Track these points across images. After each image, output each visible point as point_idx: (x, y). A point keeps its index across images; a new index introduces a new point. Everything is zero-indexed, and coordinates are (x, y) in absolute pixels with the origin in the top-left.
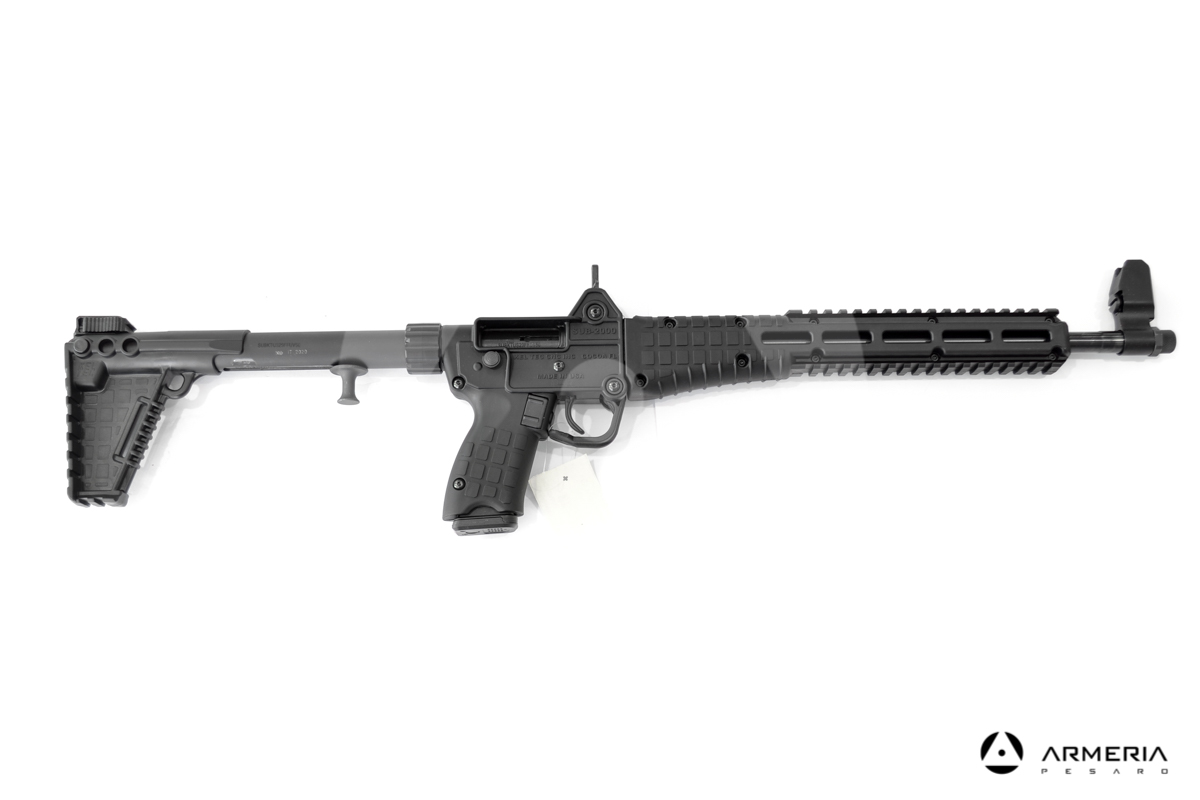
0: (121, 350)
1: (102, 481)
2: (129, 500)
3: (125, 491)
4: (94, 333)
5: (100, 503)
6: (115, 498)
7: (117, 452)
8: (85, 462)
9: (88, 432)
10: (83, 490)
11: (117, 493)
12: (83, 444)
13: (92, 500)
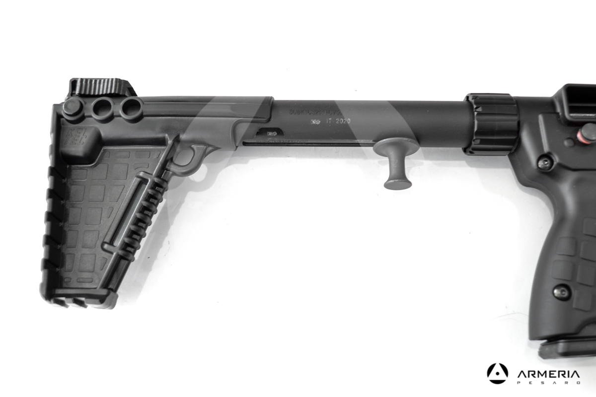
0: (121, 113)
1: (86, 275)
2: (119, 300)
3: (115, 290)
4: (89, 96)
5: (81, 304)
6: (102, 300)
7: (108, 239)
8: (66, 251)
9: (73, 213)
10: (61, 287)
11: (104, 292)
12: (66, 229)
13: (70, 300)
